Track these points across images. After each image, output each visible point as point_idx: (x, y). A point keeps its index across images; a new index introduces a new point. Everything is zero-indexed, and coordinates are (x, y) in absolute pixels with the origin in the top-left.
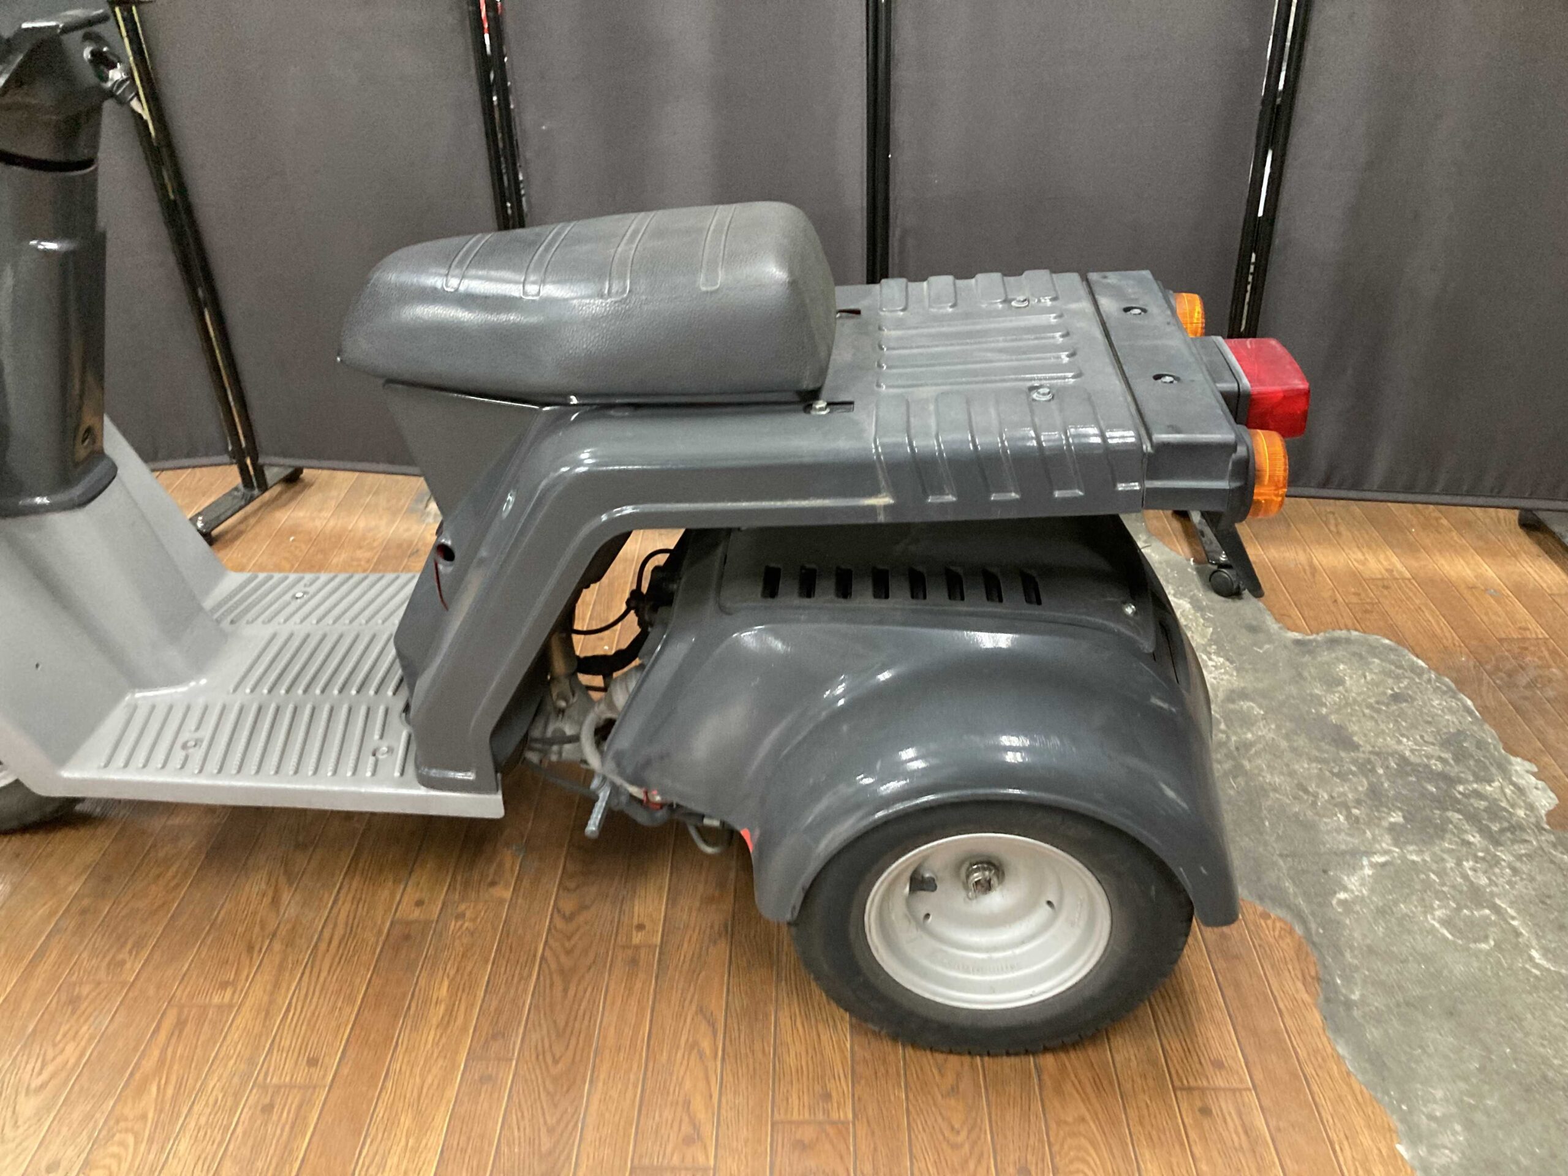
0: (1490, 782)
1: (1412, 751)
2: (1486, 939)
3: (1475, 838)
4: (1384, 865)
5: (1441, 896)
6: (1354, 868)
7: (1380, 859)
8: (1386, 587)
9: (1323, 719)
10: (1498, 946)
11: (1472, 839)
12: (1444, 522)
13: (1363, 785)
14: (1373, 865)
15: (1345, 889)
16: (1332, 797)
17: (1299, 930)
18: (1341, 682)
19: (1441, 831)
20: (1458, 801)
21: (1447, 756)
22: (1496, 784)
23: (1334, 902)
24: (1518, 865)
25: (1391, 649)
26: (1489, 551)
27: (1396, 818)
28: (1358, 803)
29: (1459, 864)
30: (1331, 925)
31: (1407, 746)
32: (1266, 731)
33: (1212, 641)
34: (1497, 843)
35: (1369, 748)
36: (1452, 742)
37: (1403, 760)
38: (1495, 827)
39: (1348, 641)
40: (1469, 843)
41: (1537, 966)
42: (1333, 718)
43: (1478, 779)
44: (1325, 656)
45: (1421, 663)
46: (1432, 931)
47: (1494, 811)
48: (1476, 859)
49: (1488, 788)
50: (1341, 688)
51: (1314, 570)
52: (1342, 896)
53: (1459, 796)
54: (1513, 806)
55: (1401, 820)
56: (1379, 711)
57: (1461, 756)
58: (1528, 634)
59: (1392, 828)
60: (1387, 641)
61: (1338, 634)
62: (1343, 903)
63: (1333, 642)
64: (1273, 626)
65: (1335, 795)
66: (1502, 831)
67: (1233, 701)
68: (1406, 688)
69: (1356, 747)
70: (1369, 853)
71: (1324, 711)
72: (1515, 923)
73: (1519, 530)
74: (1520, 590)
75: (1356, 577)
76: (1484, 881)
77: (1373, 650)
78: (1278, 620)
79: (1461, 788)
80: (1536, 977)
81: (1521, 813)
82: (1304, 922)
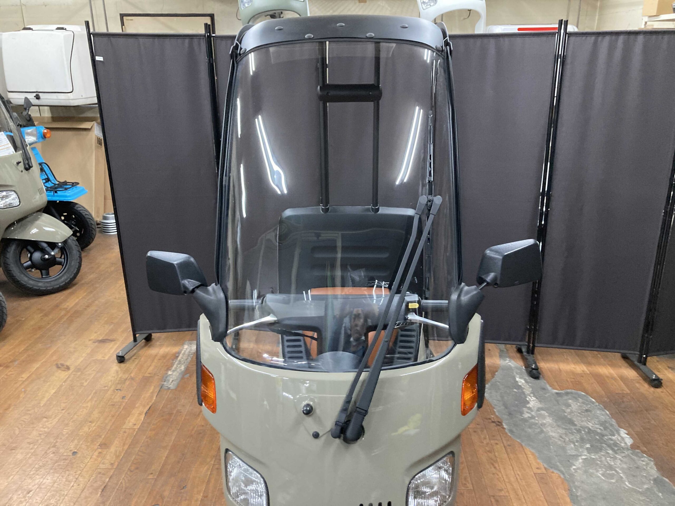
0: (614, 435)
1: (592, 426)
2: (613, 479)
3: (610, 452)
4: (585, 459)
5: (600, 467)
6: (577, 460)
7: (584, 457)
8: (582, 376)
9: (566, 416)
10: (617, 481)
11: (609, 452)
12: (599, 355)
13: (578, 437)
14: (582, 459)
15: (574, 465)
16: (570, 440)
17: (562, 476)
18: (570, 406)
19: (601, 450)
20: (605, 441)
21: (602, 428)
22: (616, 436)
23: (572, 469)
24: (622, 459)
25: (585, 396)
26: (613, 365)
27: (588, 446)
28: (577, 441)
29: (606, 459)
30: (572, 475)
31: (590, 425)
32: (549, 420)
33: (532, 393)
34: (616, 453)
35: (580, 426)
36: (603, 424)
37: (589, 429)
38: (616, 449)
39: (572, 393)
40: (608, 453)
41: (627, 486)
42: (569, 416)
43: (611, 435)
44: (565, 398)
45: (594, 400)
46: (599, 477)
47: (616, 444)
48: (611, 457)
49: (614, 437)
50: (570, 408)
51: (560, 370)
52: (574, 467)
53: (606, 440)
54: (621, 443)
55: (589, 446)
56: (582, 415)
57: (606, 428)
58: (625, 392)
59: (587, 449)
60: (583, 393)
61: (569, 391)
62: (574, 469)
63: (567, 394)
64: (550, 388)
65: (571, 439)
66: (618, 450)
67: (539, 411)
68: (590, 407)
69: (576, 425)
70: (581, 456)
71: (566, 414)
72: (621, 475)
73: (622, 359)
74: (623, 378)
75: (573, 373)
76: (613, 464)
77: (580, 396)
78: (550, 386)
79: (606, 437)
80: (627, 489)
81: (623, 445)
82: (563, 474)
